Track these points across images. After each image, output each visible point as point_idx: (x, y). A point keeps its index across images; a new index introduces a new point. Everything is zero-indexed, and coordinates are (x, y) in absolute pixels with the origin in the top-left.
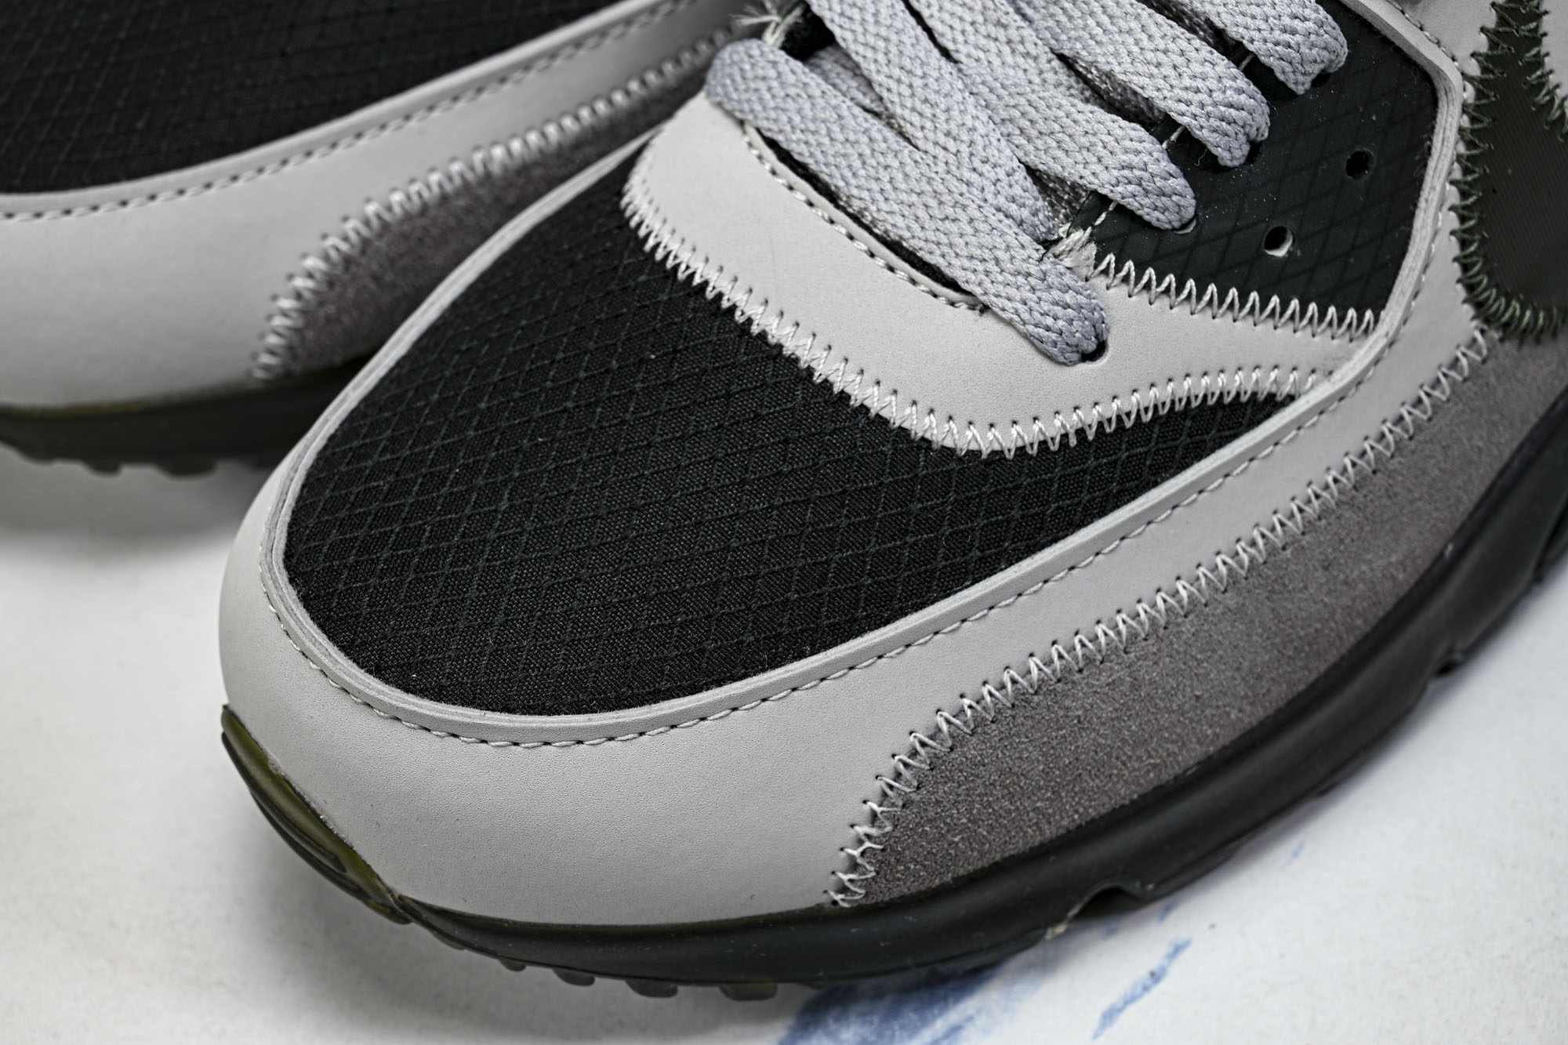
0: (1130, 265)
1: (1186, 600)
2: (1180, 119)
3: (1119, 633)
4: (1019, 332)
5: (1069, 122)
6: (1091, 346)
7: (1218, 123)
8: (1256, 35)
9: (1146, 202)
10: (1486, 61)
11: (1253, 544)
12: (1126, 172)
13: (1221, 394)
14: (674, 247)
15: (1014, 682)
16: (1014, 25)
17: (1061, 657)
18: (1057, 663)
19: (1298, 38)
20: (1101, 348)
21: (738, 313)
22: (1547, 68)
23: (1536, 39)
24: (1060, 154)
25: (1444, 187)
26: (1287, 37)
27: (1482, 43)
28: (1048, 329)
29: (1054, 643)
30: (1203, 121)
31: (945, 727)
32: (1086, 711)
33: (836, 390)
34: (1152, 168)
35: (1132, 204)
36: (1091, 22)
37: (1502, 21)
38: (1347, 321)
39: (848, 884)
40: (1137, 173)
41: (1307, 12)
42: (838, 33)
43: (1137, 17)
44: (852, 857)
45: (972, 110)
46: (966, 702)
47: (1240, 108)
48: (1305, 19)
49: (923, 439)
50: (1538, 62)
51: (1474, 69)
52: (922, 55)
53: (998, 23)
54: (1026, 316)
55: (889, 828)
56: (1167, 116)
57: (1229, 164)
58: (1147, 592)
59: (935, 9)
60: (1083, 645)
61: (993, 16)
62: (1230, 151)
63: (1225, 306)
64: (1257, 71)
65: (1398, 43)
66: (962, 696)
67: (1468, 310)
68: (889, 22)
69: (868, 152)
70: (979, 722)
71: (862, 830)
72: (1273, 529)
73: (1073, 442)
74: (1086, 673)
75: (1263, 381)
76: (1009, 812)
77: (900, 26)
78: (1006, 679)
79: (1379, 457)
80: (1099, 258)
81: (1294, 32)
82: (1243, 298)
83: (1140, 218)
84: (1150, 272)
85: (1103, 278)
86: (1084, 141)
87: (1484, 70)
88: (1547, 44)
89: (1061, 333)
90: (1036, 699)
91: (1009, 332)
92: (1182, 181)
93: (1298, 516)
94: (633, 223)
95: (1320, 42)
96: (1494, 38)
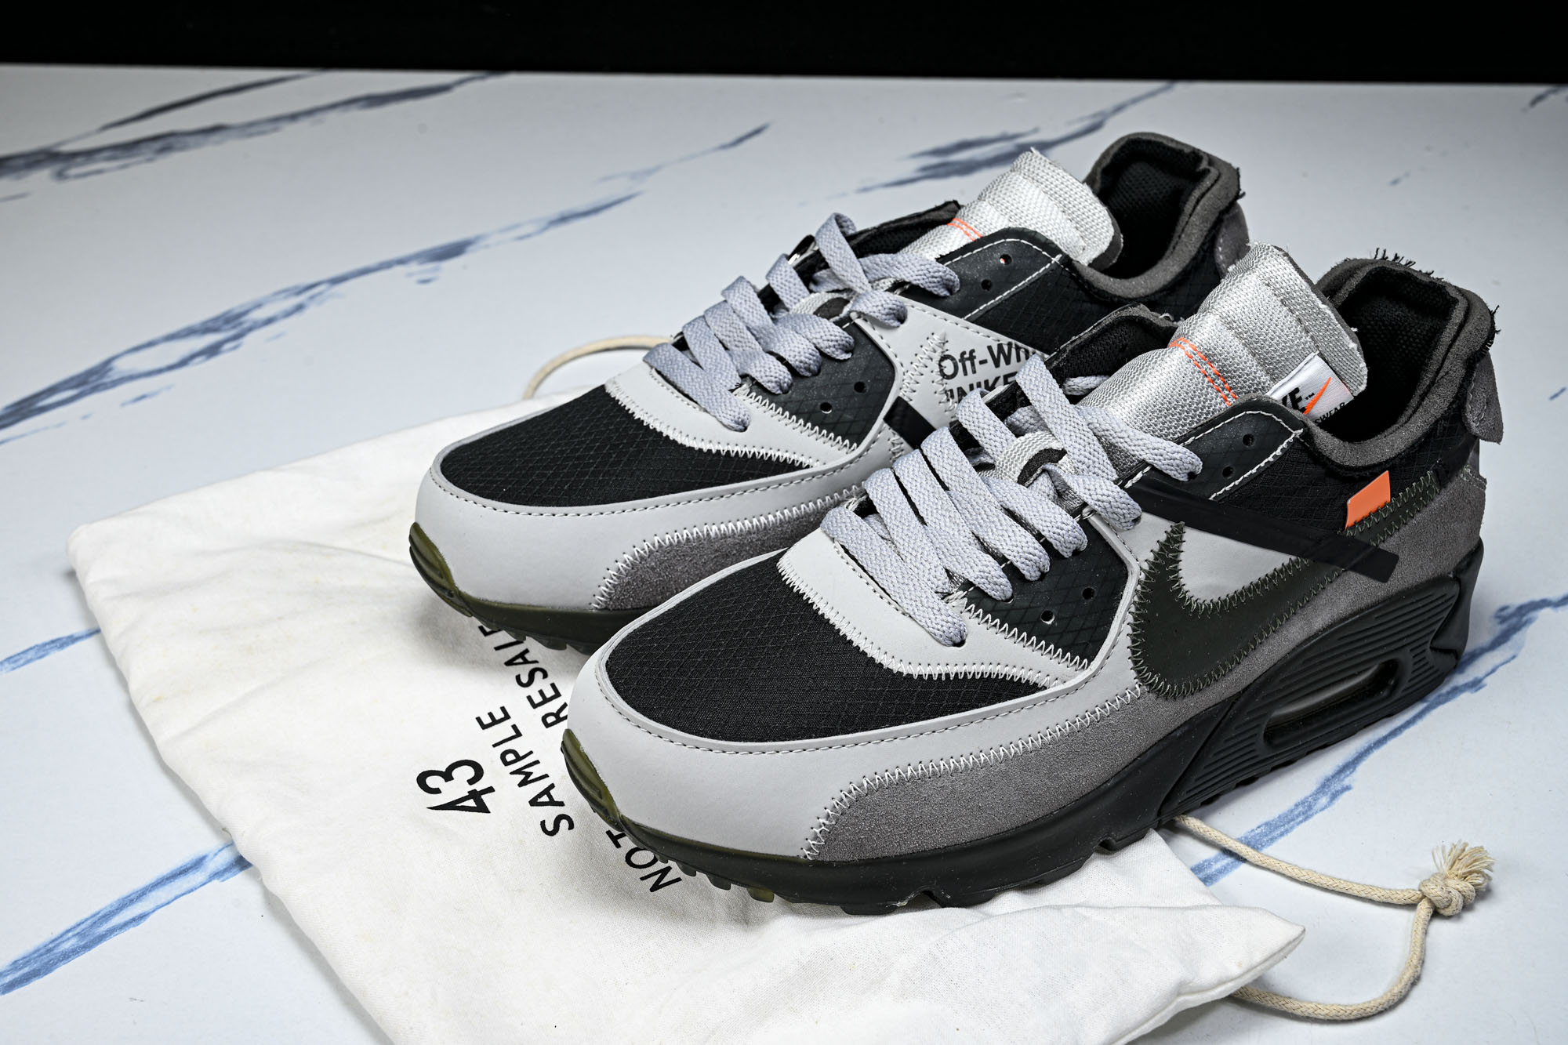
0: (981, 611)
1: (982, 762)
2: (1008, 557)
3: (950, 767)
4: (926, 630)
5: (962, 552)
6: (958, 640)
7: (1024, 560)
8: (1045, 528)
9: (989, 586)
10: (1154, 565)
11: (1018, 746)
12: (982, 574)
13: (1013, 676)
14: (794, 579)
15: (899, 774)
17: (922, 769)
18: (920, 771)
19: (1064, 532)
20: (961, 643)
21: (814, 606)
24: (957, 564)
25: (1125, 614)
26: (1059, 531)
27: (1151, 556)
28: (938, 630)
29: (920, 762)
30: (1018, 559)
31: (866, 784)
32: (929, 796)
33: (848, 639)
34: (993, 573)
35: (983, 588)
36: (979, 517)
37: (1161, 549)
38: (1075, 661)
39: (812, 846)
40: (987, 574)
42: (877, 507)
43: (997, 516)
44: (816, 833)
45: (925, 541)
46: (877, 776)
47: (1034, 555)
48: (1068, 525)
49: (880, 663)
50: (1176, 571)
51: (1146, 566)
52: (909, 518)
54: (929, 624)
55: (834, 823)
56: (1004, 556)
57: (1029, 578)
58: (966, 753)
60: (933, 767)
62: (1031, 573)
63: (1020, 639)
64: (1047, 545)
65: (1113, 547)
66: (876, 774)
67: (1133, 674)
69: (878, 554)
70: (881, 786)
71: (821, 821)
72: (1028, 743)
73: (943, 678)
74: (932, 779)
75: (1033, 677)
76: (887, 832)
77: (903, 507)
78: (896, 772)
79: (1082, 725)
80: (968, 605)
81: (1062, 529)
82: (1029, 638)
83: (987, 593)
84: (989, 616)
85: (968, 613)
86: (967, 560)
87: (1151, 568)
89: (944, 632)
90: (908, 784)
91: (922, 629)
92: (1006, 580)
93: (1040, 740)
94: (780, 571)
95: (1073, 534)
96: (1158, 556)
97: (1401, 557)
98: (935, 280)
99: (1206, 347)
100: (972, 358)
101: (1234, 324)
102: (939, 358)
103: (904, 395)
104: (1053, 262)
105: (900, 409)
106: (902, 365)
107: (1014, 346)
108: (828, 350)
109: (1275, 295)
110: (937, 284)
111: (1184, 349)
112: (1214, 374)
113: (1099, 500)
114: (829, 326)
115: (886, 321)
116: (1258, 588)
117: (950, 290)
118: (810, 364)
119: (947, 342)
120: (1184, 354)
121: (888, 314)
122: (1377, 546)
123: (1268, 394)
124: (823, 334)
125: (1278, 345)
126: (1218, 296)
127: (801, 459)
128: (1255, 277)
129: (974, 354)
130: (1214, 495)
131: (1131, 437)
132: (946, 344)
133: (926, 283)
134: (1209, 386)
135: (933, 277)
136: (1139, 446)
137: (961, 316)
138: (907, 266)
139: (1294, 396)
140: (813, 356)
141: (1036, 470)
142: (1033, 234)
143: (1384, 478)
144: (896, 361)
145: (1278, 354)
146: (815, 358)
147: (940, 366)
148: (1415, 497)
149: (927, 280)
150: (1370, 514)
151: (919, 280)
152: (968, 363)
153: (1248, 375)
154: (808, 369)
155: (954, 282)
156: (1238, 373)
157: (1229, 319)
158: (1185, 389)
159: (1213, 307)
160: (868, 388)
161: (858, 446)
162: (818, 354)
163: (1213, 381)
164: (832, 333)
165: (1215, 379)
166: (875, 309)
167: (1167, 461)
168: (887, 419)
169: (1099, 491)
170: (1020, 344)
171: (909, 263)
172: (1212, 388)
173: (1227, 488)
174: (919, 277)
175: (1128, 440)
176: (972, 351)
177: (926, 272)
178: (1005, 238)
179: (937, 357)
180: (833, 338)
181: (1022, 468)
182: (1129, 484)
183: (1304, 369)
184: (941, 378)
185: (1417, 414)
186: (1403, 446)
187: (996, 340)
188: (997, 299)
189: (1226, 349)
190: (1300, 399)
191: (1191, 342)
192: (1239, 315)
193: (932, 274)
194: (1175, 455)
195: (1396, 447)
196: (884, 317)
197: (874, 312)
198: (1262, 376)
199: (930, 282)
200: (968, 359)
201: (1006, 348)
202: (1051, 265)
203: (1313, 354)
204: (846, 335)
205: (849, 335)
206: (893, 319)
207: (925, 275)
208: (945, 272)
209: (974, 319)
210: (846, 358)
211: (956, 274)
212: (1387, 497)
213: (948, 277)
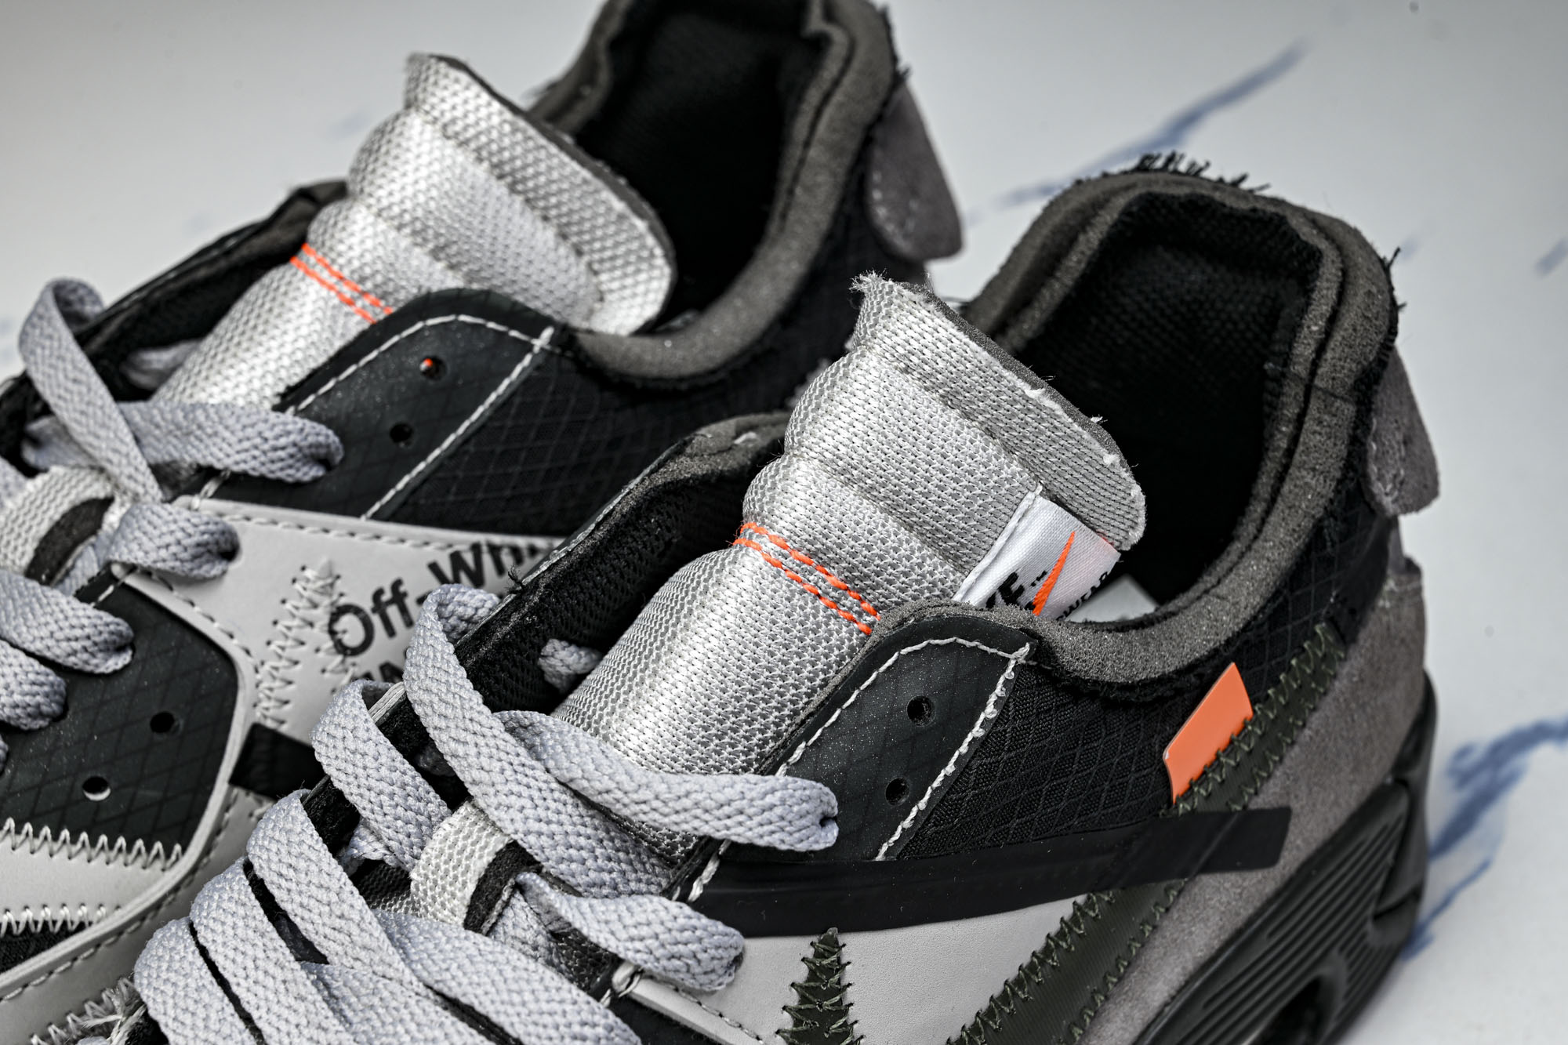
16: (333, 1029)
22: (857, 1035)
23: (842, 1010)
27: (787, 1021)
37: (803, 1000)
41: (597, 1018)
53: (320, 1027)
59: (263, 1011)
61: (315, 1020)
68: (217, 1027)
88: (853, 1014)
96: (798, 1014)
97: (1295, 806)
98: (282, 454)
99: (806, 536)
100: (399, 598)
101: (855, 472)
102: (326, 619)
103: (265, 717)
104: (536, 349)
105: (262, 747)
106: (248, 652)
107: (485, 549)
108: (72, 659)
109: (927, 389)
110: (291, 461)
111: (759, 549)
112: (836, 589)
113: (632, 939)
114: (66, 608)
115: (195, 572)
116: (1021, 988)
117: (324, 461)
118: (38, 706)
119: (338, 577)
120: (762, 560)
121: (195, 557)
122: (1245, 807)
123: (957, 598)
124: (53, 627)
125: (956, 497)
126: (806, 415)
127: (64, 913)
128: (875, 359)
129: (402, 589)
130: (885, 848)
131: (662, 797)
132: (339, 583)
133: (263, 464)
134: (828, 617)
135: (275, 449)
136: (685, 810)
137: (357, 513)
138: (216, 434)
139: (1009, 590)
140: (42, 684)
141: (499, 895)
142: (482, 297)
143: (1231, 677)
144: (232, 647)
145: (961, 515)
146: (46, 689)
147: (332, 633)
148: (1300, 687)
149: (263, 459)
150: (1217, 757)
151: (245, 462)
152: (393, 612)
153: (906, 574)
154: (39, 714)
155: (328, 446)
156: (885, 576)
157: (841, 463)
158: (780, 639)
159: (801, 444)
160: (180, 722)
161: (184, 850)
162: (52, 677)
163: (836, 602)
164: (74, 622)
165: (839, 599)
166: (163, 553)
167: (757, 819)
168: (234, 781)
169: (629, 921)
170: (497, 539)
171: (220, 428)
172: (836, 617)
173: (907, 823)
174: (243, 456)
175: (656, 804)
176: (397, 584)
177: (258, 441)
178: (424, 319)
179: (322, 616)
180: (78, 632)
181: (467, 901)
182: (696, 891)
183: (1020, 529)
184: (340, 658)
185: (1273, 518)
186: (1258, 599)
187: (442, 549)
188: (431, 458)
189: (849, 531)
190: (1021, 589)
191: (771, 532)
192: (861, 451)
193: (272, 443)
194: (769, 799)
195: (1243, 604)
196: (188, 566)
197: (164, 561)
198: (936, 568)
199: (273, 462)
200: (390, 602)
201: (469, 558)
202: (535, 356)
203: (1030, 496)
204: (108, 618)
205: (116, 615)
206: (208, 562)
207: (256, 447)
208: (302, 430)
209: (388, 512)
210: (120, 666)
211: (329, 427)
212: (1245, 709)
213: (311, 439)
